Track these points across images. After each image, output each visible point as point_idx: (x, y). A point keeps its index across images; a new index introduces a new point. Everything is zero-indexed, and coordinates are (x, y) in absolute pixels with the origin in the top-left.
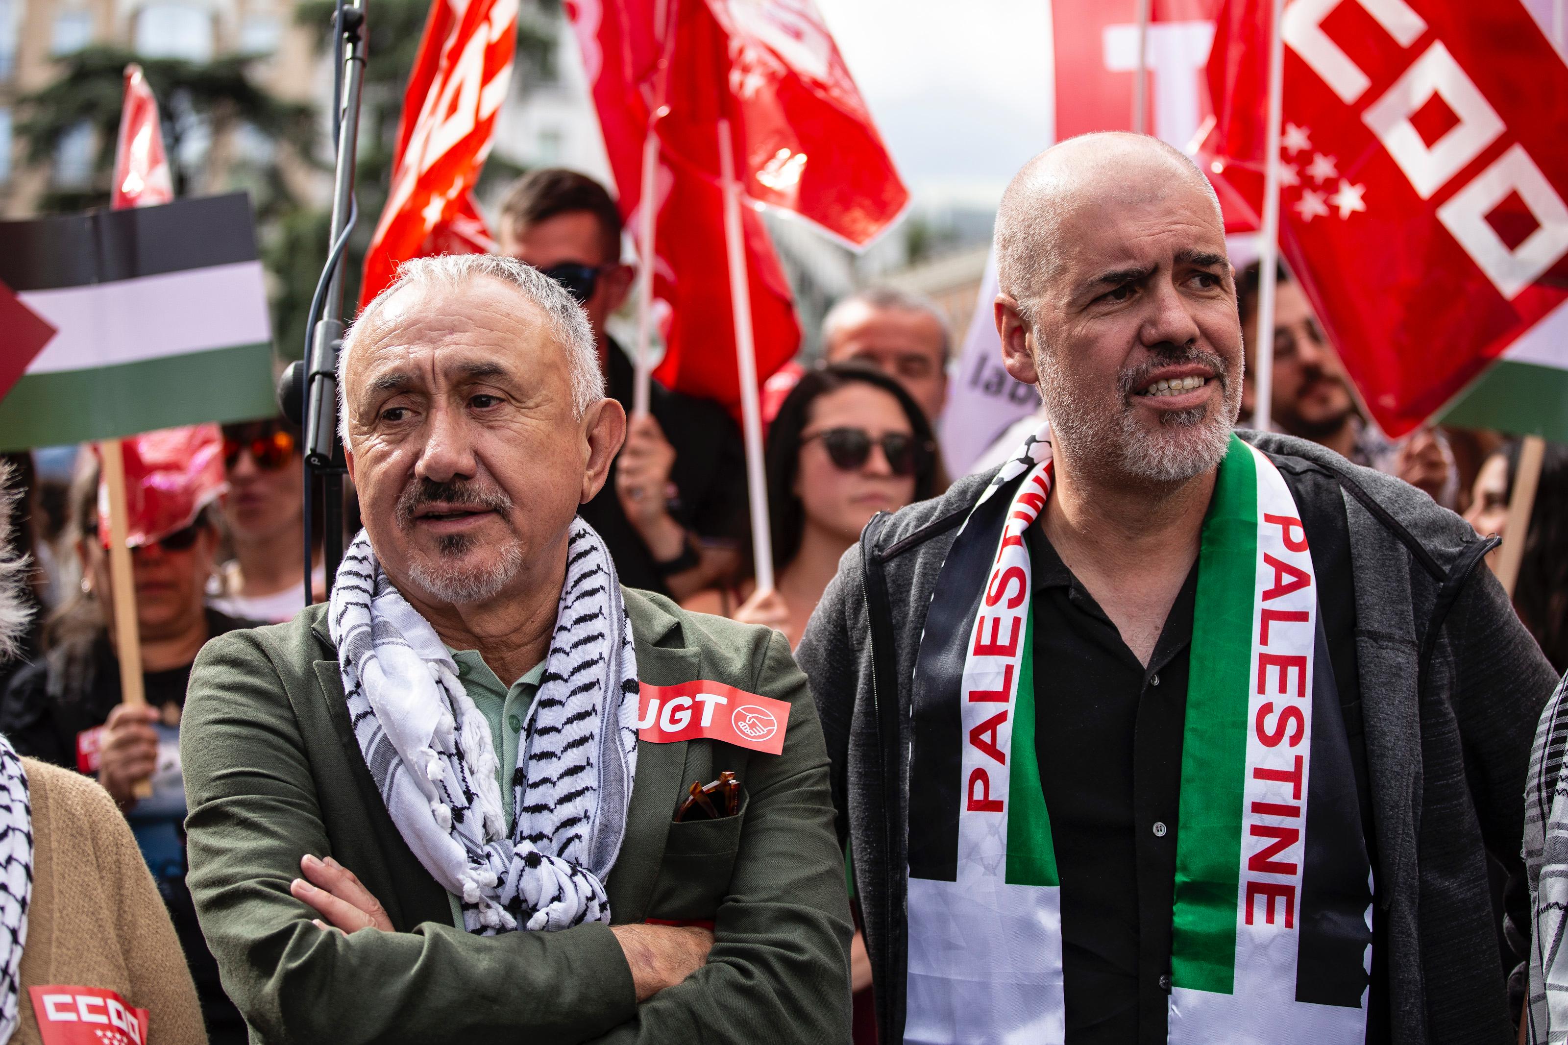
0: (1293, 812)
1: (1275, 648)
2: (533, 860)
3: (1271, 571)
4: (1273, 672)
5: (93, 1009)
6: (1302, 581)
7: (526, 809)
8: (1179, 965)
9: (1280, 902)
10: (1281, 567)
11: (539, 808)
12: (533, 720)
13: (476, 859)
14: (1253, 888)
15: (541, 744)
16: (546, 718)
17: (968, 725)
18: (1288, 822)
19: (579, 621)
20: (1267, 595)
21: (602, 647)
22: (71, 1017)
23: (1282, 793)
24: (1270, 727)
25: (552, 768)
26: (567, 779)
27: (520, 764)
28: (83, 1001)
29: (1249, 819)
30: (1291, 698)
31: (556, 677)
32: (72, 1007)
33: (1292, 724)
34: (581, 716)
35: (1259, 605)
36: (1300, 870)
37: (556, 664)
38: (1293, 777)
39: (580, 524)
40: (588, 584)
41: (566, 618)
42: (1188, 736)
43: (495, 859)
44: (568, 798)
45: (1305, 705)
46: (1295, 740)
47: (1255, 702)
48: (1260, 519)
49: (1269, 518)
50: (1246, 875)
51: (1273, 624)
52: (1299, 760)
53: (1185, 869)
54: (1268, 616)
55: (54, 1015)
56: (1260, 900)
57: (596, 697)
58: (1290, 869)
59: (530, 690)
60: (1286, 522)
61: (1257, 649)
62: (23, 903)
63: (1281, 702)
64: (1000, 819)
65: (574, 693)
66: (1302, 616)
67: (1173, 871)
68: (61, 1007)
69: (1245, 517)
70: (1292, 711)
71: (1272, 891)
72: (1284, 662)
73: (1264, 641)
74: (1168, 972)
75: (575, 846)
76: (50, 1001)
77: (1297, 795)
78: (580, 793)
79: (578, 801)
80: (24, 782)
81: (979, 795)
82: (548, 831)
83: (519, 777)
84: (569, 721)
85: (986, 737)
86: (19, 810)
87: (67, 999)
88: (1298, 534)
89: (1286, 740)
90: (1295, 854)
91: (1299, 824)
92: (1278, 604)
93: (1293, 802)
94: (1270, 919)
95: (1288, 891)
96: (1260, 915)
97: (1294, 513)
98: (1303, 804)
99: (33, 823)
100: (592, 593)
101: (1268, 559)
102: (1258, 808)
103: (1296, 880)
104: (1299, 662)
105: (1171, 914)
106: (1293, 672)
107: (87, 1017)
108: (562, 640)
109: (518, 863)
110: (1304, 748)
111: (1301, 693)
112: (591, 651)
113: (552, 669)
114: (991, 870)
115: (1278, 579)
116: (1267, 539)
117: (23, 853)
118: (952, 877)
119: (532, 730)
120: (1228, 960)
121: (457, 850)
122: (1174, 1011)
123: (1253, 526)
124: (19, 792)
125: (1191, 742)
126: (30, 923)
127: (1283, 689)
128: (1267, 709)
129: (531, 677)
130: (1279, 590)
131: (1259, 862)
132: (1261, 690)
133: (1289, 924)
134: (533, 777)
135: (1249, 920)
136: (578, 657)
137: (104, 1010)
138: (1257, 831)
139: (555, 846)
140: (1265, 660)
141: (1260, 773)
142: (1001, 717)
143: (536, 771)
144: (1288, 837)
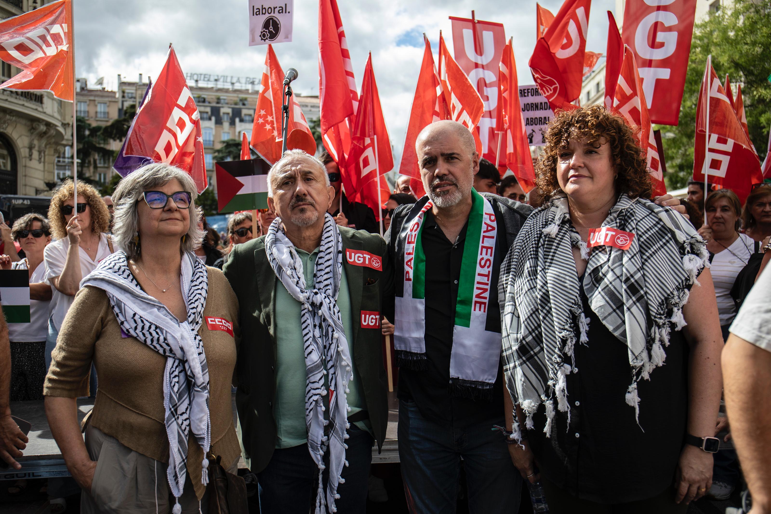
0: (487, 284)
1: (485, 244)
2: (316, 293)
3: (486, 226)
4: (484, 250)
5: (219, 322)
6: (493, 229)
7: (317, 283)
8: (457, 320)
9: (483, 306)
10: (488, 225)
11: (320, 282)
12: (317, 262)
13: (302, 292)
14: (476, 302)
15: (320, 267)
16: (321, 261)
17: (406, 260)
18: (485, 287)
19: (326, 238)
20: (484, 232)
21: (333, 243)
22: (214, 323)
23: (485, 280)
24: (483, 263)
25: (323, 273)
26: (326, 275)
27: (315, 272)
28: (217, 320)
29: (476, 285)
30: (488, 257)
31: (322, 251)
32: (215, 321)
33: (488, 262)
34: (328, 260)
35: (482, 234)
36: (488, 298)
37: (322, 248)
38: (488, 276)
39: (327, 215)
40: (328, 229)
41: (323, 238)
42: (462, 264)
43: (308, 293)
44: (326, 280)
45: (492, 259)
46: (488, 267)
47: (479, 257)
48: (484, 214)
49: (486, 214)
50: (474, 299)
51: (485, 239)
52: (489, 272)
53: (460, 297)
54: (484, 237)
55: (210, 323)
56: (478, 305)
57: (332, 255)
58: (485, 298)
59: (316, 254)
60: (490, 215)
61: (481, 244)
62: (205, 298)
63: (486, 257)
64: (411, 283)
65: (326, 255)
66: (493, 237)
67: (457, 297)
68: (211, 321)
69: (480, 213)
70: (488, 260)
71: (481, 303)
72: (487, 248)
73: (483, 243)
74: (454, 321)
75: (328, 291)
76: (209, 319)
77: (488, 280)
78: (329, 278)
79: (329, 280)
80: (206, 271)
81: (407, 277)
82: (322, 287)
83: (315, 276)
84: (326, 262)
85: (409, 263)
86: (205, 277)
87: (213, 319)
88: (493, 218)
89: (486, 267)
90: (487, 294)
91: (488, 287)
92: (487, 234)
93: (487, 282)
94: (480, 310)
95: (485, 303)
96: (477, 308)
97: (493, 213)
98: (489, 282)
99: (208, 280)
100: (329, 231)
101: (485, 223)
102: (478, 283)
103: (487, 301)
104: (491, 248)
105: (456, 307)
106: (489, 251)
107: (218, 323)
108: (323, 243)
109: (313, 294)
110: (491, 269)
111: (491, 256)
112: (330, 245)
113: (321, 250)
114: (409, 295)
115: (487, 228)
116: (485, 218)
117: (205, 287)
118: (402, 297)
119: (317, 264)
120: (469, 319)
121: (298, 290)
122: (455, 331)
123: (482, 215)
124: (205, 273)
125: (463, 266)
126: (206, 303)
127: (486, 254)
128: (482, 259)
129: (316, 251)
130: (487, 231)
131: (478, 296)
132: (481, 254)
133: (484, 311)
134: (318, 275)
135: (475, 310)
136: (326, 246)
137: (221, 322)
138: (478, 288)
139: (324, 291)
140: (483, 247)
141: (479, 275)
142: (412, 259)
143: (319, 274)
144: (485, 290)
